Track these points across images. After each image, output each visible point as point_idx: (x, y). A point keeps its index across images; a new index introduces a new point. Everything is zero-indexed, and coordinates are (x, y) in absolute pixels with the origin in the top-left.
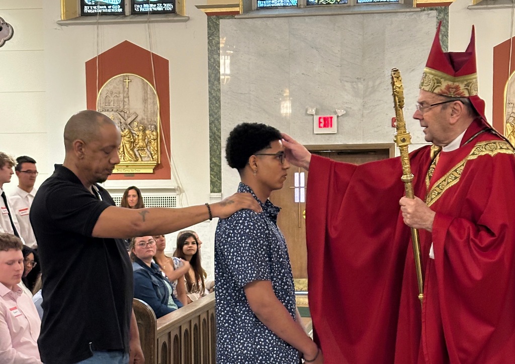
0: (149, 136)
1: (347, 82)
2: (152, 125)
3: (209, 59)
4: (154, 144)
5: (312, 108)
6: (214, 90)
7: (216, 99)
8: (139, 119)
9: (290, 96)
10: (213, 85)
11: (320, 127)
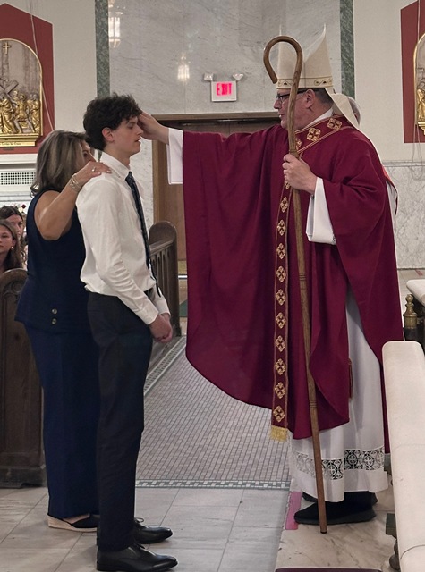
0: (30, 106)
1: (247, 46)
2: (33, 94)
3: (97, 23)
4: (36, 115)
5: (209, 73)
6: (102, 55)
7: (104, 65)
8: (19, 87)
10: (101, 49)
11: (218, 94)
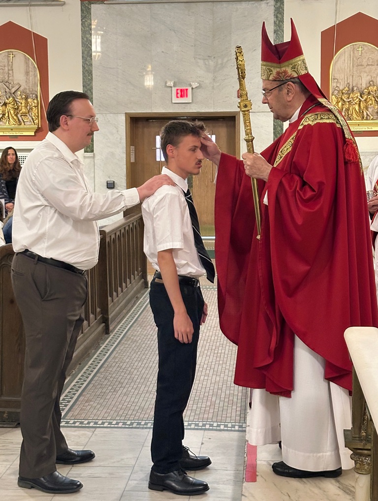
0: (30, 104)
1: (200, 59)
2: (33, 94)
3: (82, 38)
4: (35, 111)
5: (171, 81)
6: (87, 64)
7: (88, 72)
8: (21, 89)
9: (152, 71)
10: (86, 60)
11: (177, 97)
